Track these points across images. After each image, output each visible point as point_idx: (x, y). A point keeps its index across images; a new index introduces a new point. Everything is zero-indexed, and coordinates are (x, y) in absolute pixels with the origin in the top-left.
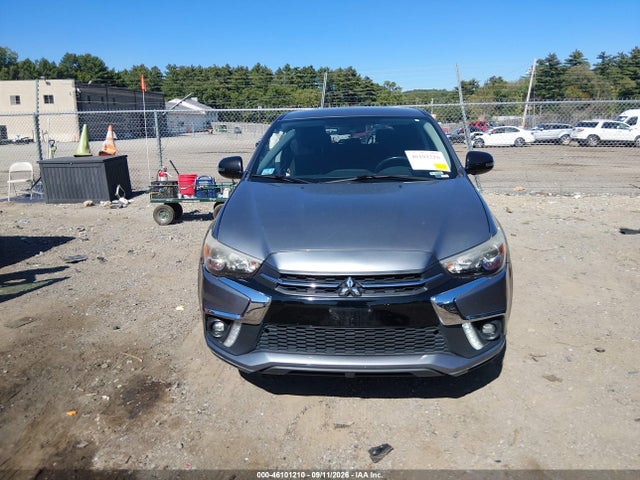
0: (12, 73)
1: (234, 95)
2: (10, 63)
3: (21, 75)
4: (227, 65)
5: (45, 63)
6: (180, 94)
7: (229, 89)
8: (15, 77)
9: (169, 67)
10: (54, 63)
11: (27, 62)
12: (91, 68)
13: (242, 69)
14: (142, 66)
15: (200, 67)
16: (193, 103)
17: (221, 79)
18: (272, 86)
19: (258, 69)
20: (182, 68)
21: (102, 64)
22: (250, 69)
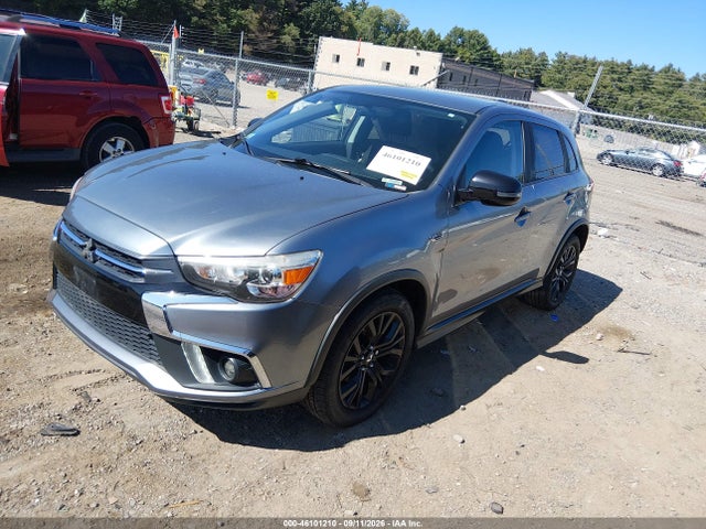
0: (398, 40)
1: (623, 97)
2: (401, 31)
3: (406, 43)
4: (630, 62)
5: (431, 34)
6: (560, 86)
7: (621, 89)
8: (401, 45)
9: (559, 55)
10: (439, 35)
11: (416, 31)
12: (474, 45)
13: (645, 68)
14: (530, 50)
15: (594, 59)
16: (569, 99)
17: (616, 76)
18: (678, 93)
19: (668, 69)
20: (573, 57)
21: (486, 42)
22: (657, 70)
